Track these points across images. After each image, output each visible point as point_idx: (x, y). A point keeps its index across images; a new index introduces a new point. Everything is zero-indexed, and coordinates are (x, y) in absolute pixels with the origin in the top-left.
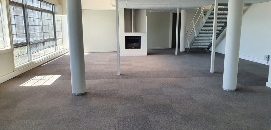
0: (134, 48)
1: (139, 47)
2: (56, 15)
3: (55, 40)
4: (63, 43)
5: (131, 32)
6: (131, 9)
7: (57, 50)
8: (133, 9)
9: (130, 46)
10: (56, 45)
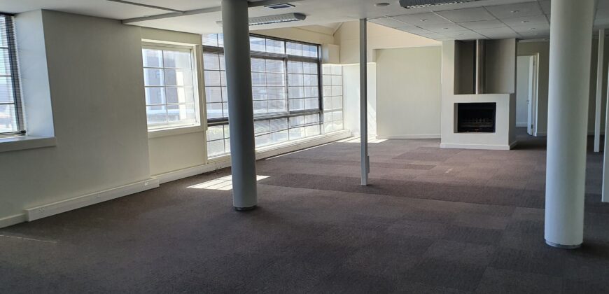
0: (478, 131)
1: (491, 129)
2: (324, 66)
3: (319, 113)
4: (345, 119)
5: (474, 93)
6: (475, 41)
7: (322, 132)
8: (480, 40)
9: (470, 126)
10: (321, 123)
